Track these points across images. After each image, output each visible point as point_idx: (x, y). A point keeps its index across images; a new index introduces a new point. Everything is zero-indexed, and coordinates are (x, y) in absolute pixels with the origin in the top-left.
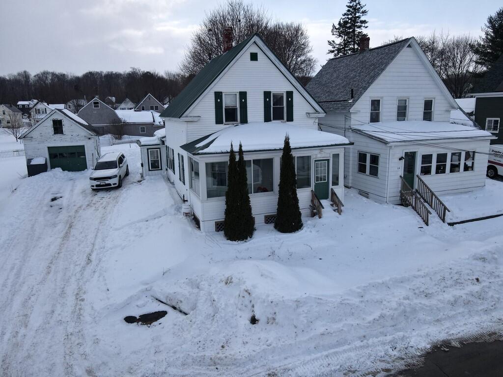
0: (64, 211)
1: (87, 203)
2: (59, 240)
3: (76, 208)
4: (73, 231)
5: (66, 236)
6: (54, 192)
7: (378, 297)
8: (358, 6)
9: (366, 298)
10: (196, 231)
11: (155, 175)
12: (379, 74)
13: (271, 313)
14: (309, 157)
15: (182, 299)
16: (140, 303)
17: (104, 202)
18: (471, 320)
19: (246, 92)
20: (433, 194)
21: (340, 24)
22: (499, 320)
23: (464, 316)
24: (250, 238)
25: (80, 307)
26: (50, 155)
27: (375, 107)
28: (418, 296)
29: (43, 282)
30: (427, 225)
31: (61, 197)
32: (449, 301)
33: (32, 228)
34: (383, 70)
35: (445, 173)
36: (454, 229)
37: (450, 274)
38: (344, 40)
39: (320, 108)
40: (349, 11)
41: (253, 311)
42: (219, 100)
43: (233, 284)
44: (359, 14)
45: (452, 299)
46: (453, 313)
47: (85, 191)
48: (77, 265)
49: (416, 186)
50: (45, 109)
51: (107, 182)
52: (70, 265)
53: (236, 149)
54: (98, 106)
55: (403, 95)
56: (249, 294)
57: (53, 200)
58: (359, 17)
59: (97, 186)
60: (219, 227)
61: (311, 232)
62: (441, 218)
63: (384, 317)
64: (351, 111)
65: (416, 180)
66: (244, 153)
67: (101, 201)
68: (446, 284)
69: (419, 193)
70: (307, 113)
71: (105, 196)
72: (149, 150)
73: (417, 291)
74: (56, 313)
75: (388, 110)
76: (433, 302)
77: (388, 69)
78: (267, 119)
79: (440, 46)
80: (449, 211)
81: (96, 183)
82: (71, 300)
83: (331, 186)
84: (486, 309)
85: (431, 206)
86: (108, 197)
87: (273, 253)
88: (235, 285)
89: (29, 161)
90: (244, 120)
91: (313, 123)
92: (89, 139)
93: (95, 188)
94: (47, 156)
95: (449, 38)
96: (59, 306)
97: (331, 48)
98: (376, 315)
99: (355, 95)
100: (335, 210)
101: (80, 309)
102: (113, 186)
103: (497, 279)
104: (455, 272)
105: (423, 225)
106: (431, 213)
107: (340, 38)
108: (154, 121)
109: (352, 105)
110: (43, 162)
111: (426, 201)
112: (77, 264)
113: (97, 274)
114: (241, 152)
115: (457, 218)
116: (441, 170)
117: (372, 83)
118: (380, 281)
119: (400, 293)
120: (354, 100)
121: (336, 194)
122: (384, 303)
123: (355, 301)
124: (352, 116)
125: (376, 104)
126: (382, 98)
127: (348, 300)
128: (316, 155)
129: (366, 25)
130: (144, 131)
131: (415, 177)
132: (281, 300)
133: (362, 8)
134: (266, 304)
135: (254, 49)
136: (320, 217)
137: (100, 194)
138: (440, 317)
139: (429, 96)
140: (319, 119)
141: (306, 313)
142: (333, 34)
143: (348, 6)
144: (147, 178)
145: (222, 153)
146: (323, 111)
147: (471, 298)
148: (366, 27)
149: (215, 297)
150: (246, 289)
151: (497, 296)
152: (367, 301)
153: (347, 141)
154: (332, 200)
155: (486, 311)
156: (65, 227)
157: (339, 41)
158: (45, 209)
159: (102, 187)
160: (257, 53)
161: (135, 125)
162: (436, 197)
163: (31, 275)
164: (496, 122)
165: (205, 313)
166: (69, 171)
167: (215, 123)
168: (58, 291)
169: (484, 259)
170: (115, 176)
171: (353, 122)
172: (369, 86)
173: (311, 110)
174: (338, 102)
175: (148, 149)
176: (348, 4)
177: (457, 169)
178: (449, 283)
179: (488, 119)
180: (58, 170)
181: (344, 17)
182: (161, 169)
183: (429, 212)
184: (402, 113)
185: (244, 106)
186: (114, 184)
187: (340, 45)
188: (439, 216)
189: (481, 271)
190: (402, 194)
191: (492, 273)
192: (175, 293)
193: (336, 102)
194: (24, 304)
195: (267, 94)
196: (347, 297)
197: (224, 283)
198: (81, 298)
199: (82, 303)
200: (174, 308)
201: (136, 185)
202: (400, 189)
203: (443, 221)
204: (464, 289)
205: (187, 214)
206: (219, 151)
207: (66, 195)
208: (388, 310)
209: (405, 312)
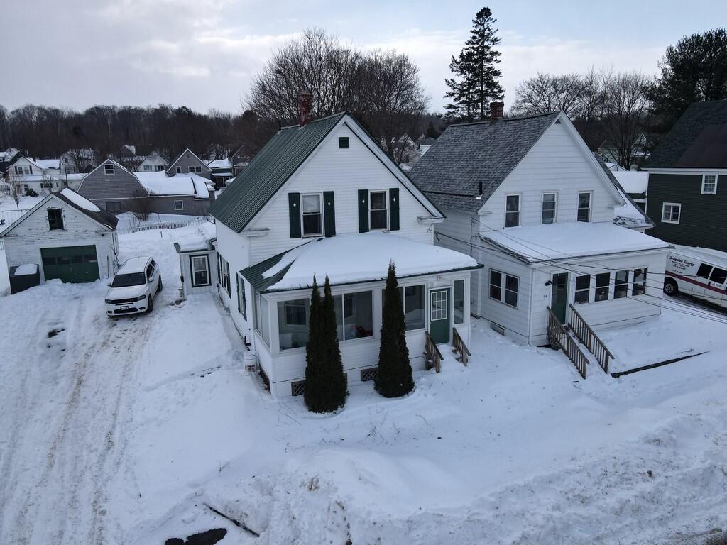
0: (68, 354)
1: (102, 341)
2: (64, 407)
3: (85, 349)
4: (84, 391)
5: (74, 401)
6: (51, 321)
7: (518, 507)
8: (487, 32)
9: (502, 511)
10: (265, 396)
11: (201, 293)
12: (517, 162)
13: (373, 539)
14: (421, 288)
15: (248, 512)
16: (187, 516)
17: (127, 338)
18: (641, 536)
19: (333, 192)
20: (591, 333)
21: (462, 56)
22: (678, 533)
23: (632, 530)
24: (341, 407)
25: (100, 524)
26: (45, 260)
27: (512, 206)
28: (572, 502)
29: (43, 481)
30: (584, 378)
31: (63, 330)
32: (613, 508)
33: (22, 386)
34: (522, 155)
35: (607, 299)
36: (619, 383)
37: (615, 465)
38: (468, 79)
39: (435, 210)
40: (474, 38)
41: (348, 534)
42: (295, 205)
43: (320, 491)
44: (489, 43)
45: (617, 506)
46: (618, 525)
47: (98, 319)
48: (92, 451)
49: (569, 319)
50: (30, 167)
51: (131, 306)
52: (82, 451)
53: (321, 282)
54: (112, 172)
55: (550, 188)
56: (343, 508)
57: (52, 334)
58: (488, 47)
59: (116, 311)
60: (297, 389)
61: (426, 395)
62: (602, 366)
63: (526, 538)
64: (479, 213)
65: (569, 311)
66: (331, 287)
67: (124, 337)
68: (609, 481)
69: (572, 329)
70: (418, 218)
71: (129, 328)
72: (192, 258)
73: (570, 495)
74: (67, 534)
75: (530, 209)
76: (592, 510)
77: (529, 154)
78: (363, 228)
79: (600, 88)
80: (613, 358)
81: (114, 307)
82: (86, 513)
83: (452, 325)
84: (661, 517)
85: (589, 348)
86: (134, 330)
87: (374, 431)
88: (322, 492)
89: (12, 270)
90: (331, 232)
91: (426, 233)
92: (103, 235)
93: (113, 314)
94: (40, 262)
95: (613, 76)
96: (69, 523)
97: (449, 89)
98: (516, 535)
99: (484, 190)
100: (458, 359)
101: (101, 529)
102: (139, 311)
103: (676, 472)
104: (621, 462)
105: (579, 377)
106: (588, 362)
107: (463, 75)
108: (195, 193)
109: (480, 205)
110: (34, 272)
111: (581, 341)
112: (93, 448)
113: (122, 466)
114: (327, 286)
115: (624, 365)
116: (602, 295)
117: (507, 173)
118: (521, 483)
119: (549, 498)
120: (483, 198)
121: (459, 337)
122: (528, 516)
123: (488, 515)
124: (481, 219)
125: (513, 202)
126: (521, 193)
127: (477, 514)
128: (431, 284)
129: (498, 58)
130: (181, 207)
131: (568, 307)
132: (387, 519)
133: (492, 34)
134: (366, 526)
135: (345, 133)
136: (438, 371)
137: (122, 324)
138: (600, 533)
139: (585, 188)
140: (436, 225)
141: (422, 539)
142: (453, 71)
143: (473, 32)
144: (189, 297)
145: (301, 289)
146: (440, 215)
147: (641, 503)
148: (498, 62)
149: (295, 512)
150: (338, 501)
151: (676, 497)
152: (504, 515)
153: (475, 264)
154: (455, 344)
155: (662, 521)
156: (72, 383)
157: (460, 79)
158: (40, 351)
159: (123, 313)
160: (348, 138)
161: (167, 198)
162: (595, 337)
163: (27, 470)
164: (676, 209)
165: (282, 537)
166: (73, 282)
167: (289, 236)
168: (67, 498)
169: (658, 442)
170: (143, 297)
171: (481, 228)
172: (504, 178)
173: (424, 214)
174: (461, 197)
175: (190, 257)
176: (473, 29)
177: (623, 293)
178: (613, 479)
179: (665, 204)
180: (56, 283)
181: (467, 47)
182: (210, 284)
183: (586, 361)
184: (549, 212)
185: (330, 212)
186: (140, 309)
187: (462, 85)
188: (600, 363)
189: (654, 460)
190: (549, 332)
191: (669, 463)
192: (237, 501)
193: (458, 197)
194: (20, 520)
195: (362, 194)
196: (477, 511)
197: (306, 488)
198: (101, 509)
199: (104, 518)
200: (237, 523)
201: (174, 310)
202: (547, 324)
203: (606, 370)
204: (632, 489)
205: (250, 368)
206: (296, 286)
207: (71, 326)
208: (532, 527)
209: (555, 529)
